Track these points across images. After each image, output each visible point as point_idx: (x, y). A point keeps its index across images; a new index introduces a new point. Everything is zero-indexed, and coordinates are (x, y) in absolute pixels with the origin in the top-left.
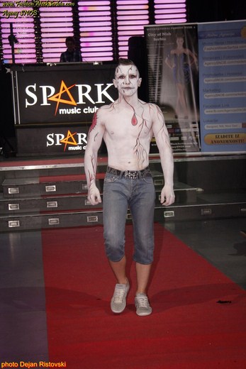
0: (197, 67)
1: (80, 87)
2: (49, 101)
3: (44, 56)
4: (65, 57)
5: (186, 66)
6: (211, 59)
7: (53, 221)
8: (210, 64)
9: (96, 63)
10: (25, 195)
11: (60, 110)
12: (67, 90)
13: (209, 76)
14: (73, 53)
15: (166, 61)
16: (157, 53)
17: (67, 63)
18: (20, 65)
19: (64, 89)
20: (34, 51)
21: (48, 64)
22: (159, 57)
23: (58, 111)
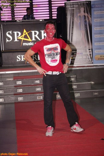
0: (91, 22)
1: (33, 32)
2: (18, 39)
3: (15, 17)
4: (26, 17)
5: (86, 21)
6: (98, 18)
7: (20, 99)
8: (97, 20)
9: (41, 20)
10: (7, 86)
11: (24, 44)
12: (27, 33)
13: (96, 26)
14: (30, 15)
15: (75, 19)
16: (71, 16)
17: (27, 20)
18: (4, 21)
19: (25, 33)
20: (11, 14)
21: (17, 21)
22: (72, 17)
23: (22, 44)
